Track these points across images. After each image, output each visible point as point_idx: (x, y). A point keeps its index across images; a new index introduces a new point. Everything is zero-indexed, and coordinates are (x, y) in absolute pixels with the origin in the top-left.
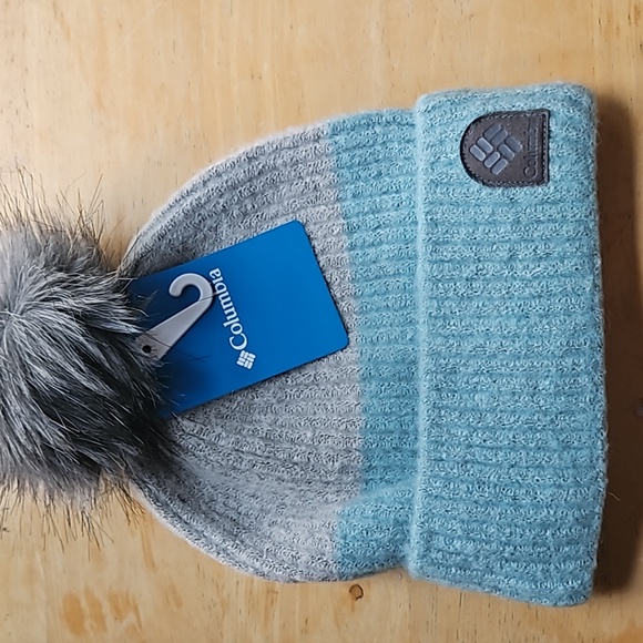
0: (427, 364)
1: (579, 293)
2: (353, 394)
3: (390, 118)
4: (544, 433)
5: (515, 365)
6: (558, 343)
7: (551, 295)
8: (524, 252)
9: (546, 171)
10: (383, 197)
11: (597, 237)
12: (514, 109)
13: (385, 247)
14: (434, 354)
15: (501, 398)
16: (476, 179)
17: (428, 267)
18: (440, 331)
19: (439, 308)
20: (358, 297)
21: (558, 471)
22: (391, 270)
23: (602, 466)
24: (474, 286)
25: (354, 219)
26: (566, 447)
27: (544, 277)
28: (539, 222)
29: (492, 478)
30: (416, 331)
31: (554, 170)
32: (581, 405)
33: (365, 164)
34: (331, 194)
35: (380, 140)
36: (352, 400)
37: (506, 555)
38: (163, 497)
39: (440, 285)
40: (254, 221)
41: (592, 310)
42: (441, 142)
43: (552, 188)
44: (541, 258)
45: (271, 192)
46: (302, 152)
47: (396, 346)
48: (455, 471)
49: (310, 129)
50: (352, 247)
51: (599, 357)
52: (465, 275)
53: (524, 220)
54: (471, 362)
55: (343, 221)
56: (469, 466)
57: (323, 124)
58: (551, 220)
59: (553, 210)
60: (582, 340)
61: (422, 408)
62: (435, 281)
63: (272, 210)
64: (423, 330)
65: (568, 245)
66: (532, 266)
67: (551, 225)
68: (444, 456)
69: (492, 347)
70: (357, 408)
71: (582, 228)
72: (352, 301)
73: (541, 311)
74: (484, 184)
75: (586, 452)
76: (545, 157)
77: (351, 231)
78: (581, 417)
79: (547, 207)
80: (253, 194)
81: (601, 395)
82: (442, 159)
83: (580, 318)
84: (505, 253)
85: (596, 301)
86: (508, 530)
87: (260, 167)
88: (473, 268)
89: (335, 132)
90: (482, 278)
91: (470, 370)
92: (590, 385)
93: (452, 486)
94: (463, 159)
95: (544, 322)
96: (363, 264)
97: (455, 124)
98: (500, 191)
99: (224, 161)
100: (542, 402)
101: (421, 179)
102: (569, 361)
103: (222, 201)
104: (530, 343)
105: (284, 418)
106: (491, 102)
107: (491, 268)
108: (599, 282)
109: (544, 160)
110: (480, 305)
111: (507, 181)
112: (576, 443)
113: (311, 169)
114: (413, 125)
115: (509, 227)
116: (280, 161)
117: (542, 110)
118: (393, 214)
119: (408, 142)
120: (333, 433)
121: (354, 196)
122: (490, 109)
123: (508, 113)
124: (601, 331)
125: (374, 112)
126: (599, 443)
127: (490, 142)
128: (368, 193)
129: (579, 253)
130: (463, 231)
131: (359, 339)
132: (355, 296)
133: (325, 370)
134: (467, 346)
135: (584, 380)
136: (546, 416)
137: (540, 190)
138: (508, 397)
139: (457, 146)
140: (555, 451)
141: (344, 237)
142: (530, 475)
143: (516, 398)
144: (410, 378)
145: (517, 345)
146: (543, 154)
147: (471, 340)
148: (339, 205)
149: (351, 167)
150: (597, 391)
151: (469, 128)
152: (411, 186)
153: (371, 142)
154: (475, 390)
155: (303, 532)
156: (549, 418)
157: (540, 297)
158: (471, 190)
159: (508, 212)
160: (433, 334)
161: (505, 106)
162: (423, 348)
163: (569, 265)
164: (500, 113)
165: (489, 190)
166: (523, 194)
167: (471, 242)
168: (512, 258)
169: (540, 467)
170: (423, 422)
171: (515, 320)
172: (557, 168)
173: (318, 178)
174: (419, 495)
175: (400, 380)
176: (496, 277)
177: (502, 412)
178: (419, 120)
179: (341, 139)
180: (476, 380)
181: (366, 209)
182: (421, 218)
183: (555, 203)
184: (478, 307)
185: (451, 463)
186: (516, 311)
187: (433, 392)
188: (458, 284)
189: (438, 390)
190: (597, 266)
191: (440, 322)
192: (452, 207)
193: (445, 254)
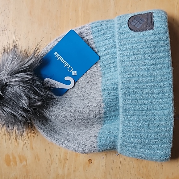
0: (121, 86)
1: (165, 63)
4: (156, 105)
5: (147, 85)
6: (159, 78)
7: (156, 64)
8: (148, 51)
9: (153, 26)
13: (108, 56)
14: (123, 83)
15: (143, 96)
17: (120, 58)
18: (124, 76)
19: (124, 70)
22: (111, 62)
24: (134, 62)
25: (99, 48)
26: (162, 109)
27: (154, 59)
28: (152, 41)
29: (142, 120)
31: (155, 25)
32: (166, 96)
37: (146, 143)
38: (46, 130)
39: (124, 63)
44: (153, 53)
46: (83, 30)
48: (131, 118)
51: (171, 82)
52: (131, 60)
53: (147, 41)
54: (134, 85)
55: (96, 49)
56: (135, 117)
58: (156, 40)
59: (156, 37)
60: (166, 77)
61: (120, 100)
62: (122, 62)
66: (151, 56)
68: (128, 113)
69: (140, 80)
70: (102, 100)
72: (100, 72)
73: (154, 69)
75: (168, 110)
78: (166, 100)
79: (154, 36)
81: (172, 93)
82: (123, 26)
83: (165, 70)
84: (143, 52)
85: (170, 65)
86: (147, 135)
88: (133, 57)
90: (136, 60)
91: (134, 88)
93: (130, 123)
94: (129, 26)
95: (155, 72)
97: (126, 18)
98: (140, 33)
100: (155, 96)
101: (116, 33)
102: (162, 84)
104: (151, 79)
105: (80, 105)
107: (138, 57)
108: (170, 59)
109: (152, 23)
110: (136, 68)
112: (165, 108)
113: (86, 34)
117: (151, 12)
118: (109, 46)
122: (136, 14)
123: (141, 14)
124: (171, 74)
126: (171, 107)
127: (136, 20)
130: (130, 46)
132: (101, 70)
134: (133, 81)
135: (167, 89)
137: (152, 31)
138: (145, 95)
140: (159, 110)
142: (152, 118)
143: (148, 95)
145: (147, 79)
146: (152, 21)
147: (134, 79)
148: (94, 45)
150: (170, 92)
151: (130, 18)
154: (136, 94)
155: (88, 138)
156: (157, 101)
157: (153, 65)
158: (131, 34)
159: (142, 39)
160: (122, 78)
162: (120, 82)
163: (161, 55)
165: (136, 33)
166: (147, 33)
167: (132, 49)
168: (145, 53)
169: (155, 115)
170: (121, 104)
171: (147, 72)
173: (88, 37)
174: (121, 126)
176: (141, 59)
177: (143, 100)
180: (136, 91)
182: (117, 44)
183: (156, 35)
184: (135, 69)
185: (130, 116)
186: (147, 69)
187: (123, 95)
188: (129, 62)
189: (125, 94)
190: (170, 54)
191: (124, 74)
192: (126, 40)
193: (125, 54)
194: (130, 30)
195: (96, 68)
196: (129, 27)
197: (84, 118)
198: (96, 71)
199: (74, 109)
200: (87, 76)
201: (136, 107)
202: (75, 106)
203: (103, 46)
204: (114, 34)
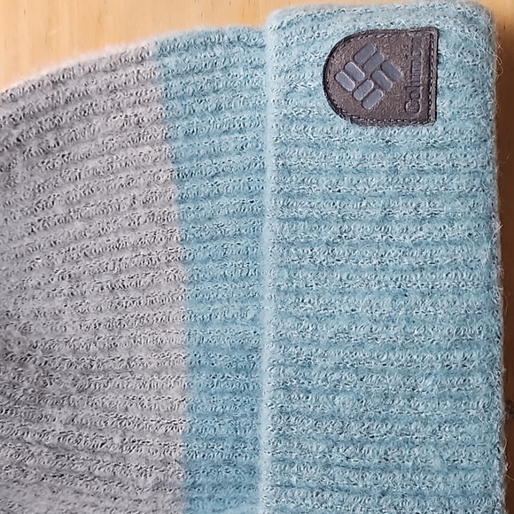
0: (273, 352)
1: (473, 265)
2: (177, 387)
3: (233, 37)
4: (424, 448)
5: (388, 359)
6: (446, 332)
7: (435, 267)
8: (401, 210)
9: (432, 107)
10: (223, 137)
11: (495, 193)
12: (392, 27)
13: (224, 200)
14: (282, 340)
15: (370, 402)
16: (343, 116)
17: (277, 226)
18: (291, 309)
19: (290, 280)
20: (189, 263)
21: (443, 500)
22: (231, 230)
23: (500, 493)
24: (336, 252)
25: (187, 164)
26: (453, 467)
27: (428, 244)
28: (422, 172)
30: (259, 309)
31: (443, 105)
32: (472, 412)
33: (200, 94)
34: (158, 131)
35: (220, 65)
36: (174, 394)
39: (292, 250)
40: (59, 161)
41: (489, 288)
42: (299, 66)
43: (440, 129)
44: (424, 219)
45: (82, 126)
46: (120, 77)
47: (234, 327)
48: (308, 501)
49: (132, 48)
50: (182, 200)
51: (497, 351)
52: (324, 238)
53: (403, 168)
54: (332, 352)
55: (171, 166)
56: (327, 495)
57: (148, 43)
58: (438, 170)
59: (441, 158)
60: (475, 328)
61: (266, 414)
62: (285, 244)
63: (83, 149)
64: (269, 308)
65: (458, 203)
66: (412, 229)
67: (438, 177)
68: (294, 479)
69: (359, 333)
70: (182, 406)
71: (477, 182)
72: (180, 267)
73: (423, 288)
74: (352, 121)
75: (477, 475)
76: (432, 89)
77: (182, 178)
78: (471, 428)
79: (433, 153)
80: (57, 127)
81: (498, 401)
82: (300, 88)
83: (473, 298)
84: (378, 211)
85: (495, 276)
87: (68, 94)
88: (336, 229)
89: (163, 52)
90: (346, 242)
91: (330, 363)
92: (484, 387)
94: (326, 89)
95: (428, 302)
96: (195, 221)
97: (317, 44)
98: (372, 130)
99: (22, 83)
100: (421, 408)
101: (271, 114)
102: (459, 355)
103: (16, 133)
104: (408, 330)
105: (85, 413)
106: (364, 17)
107: (358, 230)
108: (498, 252)
109: (430, 91)
110: (344, 277)
111: (383, 118)
112: (465, 463)
113: (132, 99)
114: (262, 47)
115: (383, 178)
116: (92, 87)
117: (429, 28)
118: (236, 159)
119: (257, 67)
120: (149, 437)
121: (187, 135)
122: (362, 26)
123: (386, 32)
124: (500, 316)
125: (214, 29)
126: (496, 462)
127: (362, 68)
128: (205, 131)
129: (473, 215)
130: (324, 181)
131: (187, 316)
132: (184, 261)
133: (142, 354)
134: (327, 331)
135: (477, 380)
136: (425, 424)
137: (424, 131)
138: (378, 400)
139: (319, 72)
140: (438, 472)
141: (173, 187)
143: (389, 401)
144: (250, 369)
145: (392, 333)
146: (429, 85)
147: (332, 322)
148: (168, 146)
149: (182, 98)
150: (493, 394)
151: (334, 49)
152: (259, 123)
153: (209, 67)
154: (335, 390)
156: (429, 429)
157: (422, 269)
158: (336, 129)
159: (382, 159)
160: (282, 315)
161: (380, 22)
162: (269, 332)
163: (459, 230)
164: (374, 32)
165: (358, 129)
166: (403, 135)
167: (334, 195)
168: (387, 217)
169: (419, 494)
170: (266, 432)
171: (390, 298)
172: (447, 103)
173: (140, 110)
175: (237, 370)
176: (367, 242)
177: (370, 419)
178: (272, 40)
179: (171, 61)
180: (336, 376)
181: (202, 152)
182: (270, 163)
183: (442, 148)
184: (341, 280)
185: (302, 491)
186: (391, 287)
187: (279, 392)
188: (316, 250)
189: (287, 389)
190: (496, 231)
191: (291, 299)
192: (311, 150)
193: (300, 209)
194: (332, 111)
195: (165, 246)
196: (329, 97)
197: (97, 472)
198: (163, 259)
199: (59, 428)
200: (122, 276)
201: (334, 449)
202: (64, 417)
203: (210, 158)
204: (263, 115)
